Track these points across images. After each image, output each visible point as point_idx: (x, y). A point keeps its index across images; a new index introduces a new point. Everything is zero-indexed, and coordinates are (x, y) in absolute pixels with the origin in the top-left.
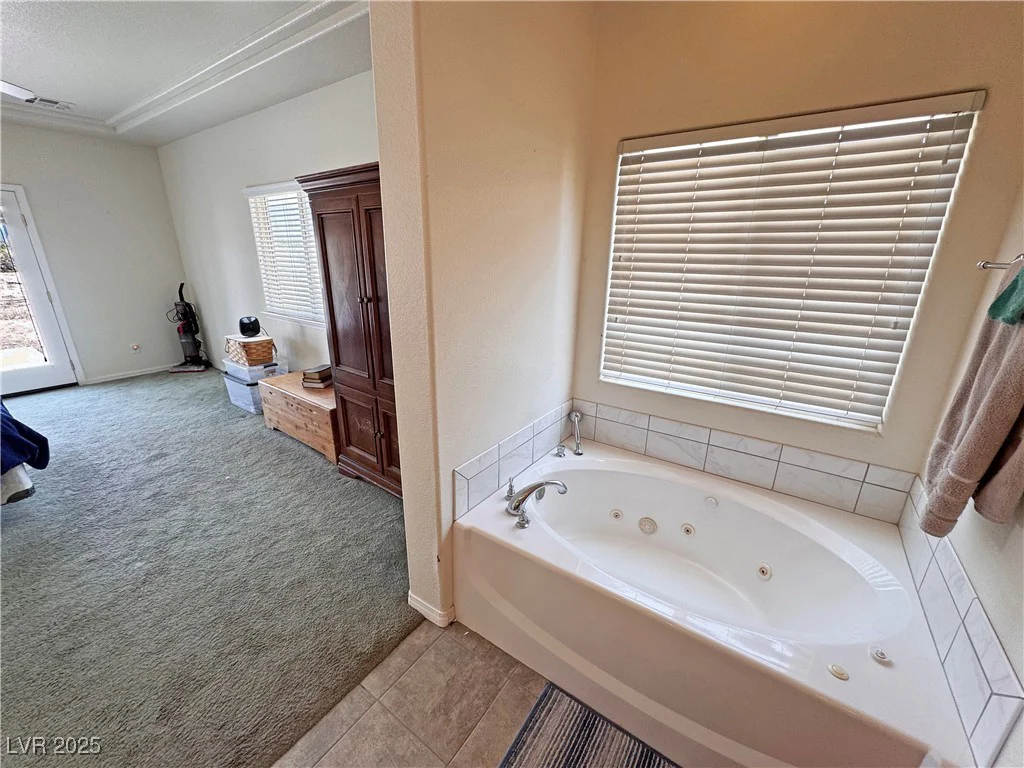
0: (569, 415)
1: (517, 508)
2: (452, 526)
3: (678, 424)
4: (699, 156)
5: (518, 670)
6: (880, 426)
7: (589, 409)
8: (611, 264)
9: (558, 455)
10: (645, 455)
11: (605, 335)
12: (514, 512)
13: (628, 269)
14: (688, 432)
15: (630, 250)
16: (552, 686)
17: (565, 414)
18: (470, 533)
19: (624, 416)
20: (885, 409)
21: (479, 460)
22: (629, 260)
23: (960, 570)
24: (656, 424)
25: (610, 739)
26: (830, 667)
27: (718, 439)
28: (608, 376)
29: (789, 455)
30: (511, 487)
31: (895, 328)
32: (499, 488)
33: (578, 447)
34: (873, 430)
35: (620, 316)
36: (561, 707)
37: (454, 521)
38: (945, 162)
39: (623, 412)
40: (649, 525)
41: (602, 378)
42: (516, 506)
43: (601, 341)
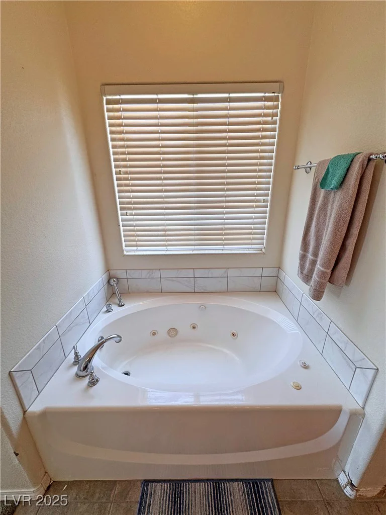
0: (109, 282)
1: (86, 368)
2: (24, 418)
3: (177, 270)
4: (157, 103)
5: (118, 487)
6: (263, 250)
7: (121, 274)
8: (115, 177)
9: (108, 311)
10: (162, 293)
11: (121, 225)
12: (84, 373)
13: (127, 179)
14: (183, 273)
15: (125, 167)
16: (146, 482)
17: (105, 282)
18: (45, 414)
19: (144, 274)
20: (265, 241)
21: (38, 348)
22: (126, 173)
23: (318, 309)
24: (164, 274)
25: (193, 493)
26: (292, 384)
27: (198, 273)
28: (129, 251)
29: (232, 273)
30: (76, 353)
31: (264, 202)
32: (66, 357)
33: (120, 301)
34: (261, 252)
35: (129, 212)
36: (157, 496)
37: (25, 412)
38: (272, 119)
39: (143, 271)
40: (173, 332)
41: (125, 253)
42: (84, 365)
43: (119, 229)
